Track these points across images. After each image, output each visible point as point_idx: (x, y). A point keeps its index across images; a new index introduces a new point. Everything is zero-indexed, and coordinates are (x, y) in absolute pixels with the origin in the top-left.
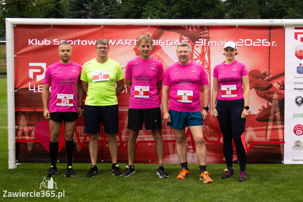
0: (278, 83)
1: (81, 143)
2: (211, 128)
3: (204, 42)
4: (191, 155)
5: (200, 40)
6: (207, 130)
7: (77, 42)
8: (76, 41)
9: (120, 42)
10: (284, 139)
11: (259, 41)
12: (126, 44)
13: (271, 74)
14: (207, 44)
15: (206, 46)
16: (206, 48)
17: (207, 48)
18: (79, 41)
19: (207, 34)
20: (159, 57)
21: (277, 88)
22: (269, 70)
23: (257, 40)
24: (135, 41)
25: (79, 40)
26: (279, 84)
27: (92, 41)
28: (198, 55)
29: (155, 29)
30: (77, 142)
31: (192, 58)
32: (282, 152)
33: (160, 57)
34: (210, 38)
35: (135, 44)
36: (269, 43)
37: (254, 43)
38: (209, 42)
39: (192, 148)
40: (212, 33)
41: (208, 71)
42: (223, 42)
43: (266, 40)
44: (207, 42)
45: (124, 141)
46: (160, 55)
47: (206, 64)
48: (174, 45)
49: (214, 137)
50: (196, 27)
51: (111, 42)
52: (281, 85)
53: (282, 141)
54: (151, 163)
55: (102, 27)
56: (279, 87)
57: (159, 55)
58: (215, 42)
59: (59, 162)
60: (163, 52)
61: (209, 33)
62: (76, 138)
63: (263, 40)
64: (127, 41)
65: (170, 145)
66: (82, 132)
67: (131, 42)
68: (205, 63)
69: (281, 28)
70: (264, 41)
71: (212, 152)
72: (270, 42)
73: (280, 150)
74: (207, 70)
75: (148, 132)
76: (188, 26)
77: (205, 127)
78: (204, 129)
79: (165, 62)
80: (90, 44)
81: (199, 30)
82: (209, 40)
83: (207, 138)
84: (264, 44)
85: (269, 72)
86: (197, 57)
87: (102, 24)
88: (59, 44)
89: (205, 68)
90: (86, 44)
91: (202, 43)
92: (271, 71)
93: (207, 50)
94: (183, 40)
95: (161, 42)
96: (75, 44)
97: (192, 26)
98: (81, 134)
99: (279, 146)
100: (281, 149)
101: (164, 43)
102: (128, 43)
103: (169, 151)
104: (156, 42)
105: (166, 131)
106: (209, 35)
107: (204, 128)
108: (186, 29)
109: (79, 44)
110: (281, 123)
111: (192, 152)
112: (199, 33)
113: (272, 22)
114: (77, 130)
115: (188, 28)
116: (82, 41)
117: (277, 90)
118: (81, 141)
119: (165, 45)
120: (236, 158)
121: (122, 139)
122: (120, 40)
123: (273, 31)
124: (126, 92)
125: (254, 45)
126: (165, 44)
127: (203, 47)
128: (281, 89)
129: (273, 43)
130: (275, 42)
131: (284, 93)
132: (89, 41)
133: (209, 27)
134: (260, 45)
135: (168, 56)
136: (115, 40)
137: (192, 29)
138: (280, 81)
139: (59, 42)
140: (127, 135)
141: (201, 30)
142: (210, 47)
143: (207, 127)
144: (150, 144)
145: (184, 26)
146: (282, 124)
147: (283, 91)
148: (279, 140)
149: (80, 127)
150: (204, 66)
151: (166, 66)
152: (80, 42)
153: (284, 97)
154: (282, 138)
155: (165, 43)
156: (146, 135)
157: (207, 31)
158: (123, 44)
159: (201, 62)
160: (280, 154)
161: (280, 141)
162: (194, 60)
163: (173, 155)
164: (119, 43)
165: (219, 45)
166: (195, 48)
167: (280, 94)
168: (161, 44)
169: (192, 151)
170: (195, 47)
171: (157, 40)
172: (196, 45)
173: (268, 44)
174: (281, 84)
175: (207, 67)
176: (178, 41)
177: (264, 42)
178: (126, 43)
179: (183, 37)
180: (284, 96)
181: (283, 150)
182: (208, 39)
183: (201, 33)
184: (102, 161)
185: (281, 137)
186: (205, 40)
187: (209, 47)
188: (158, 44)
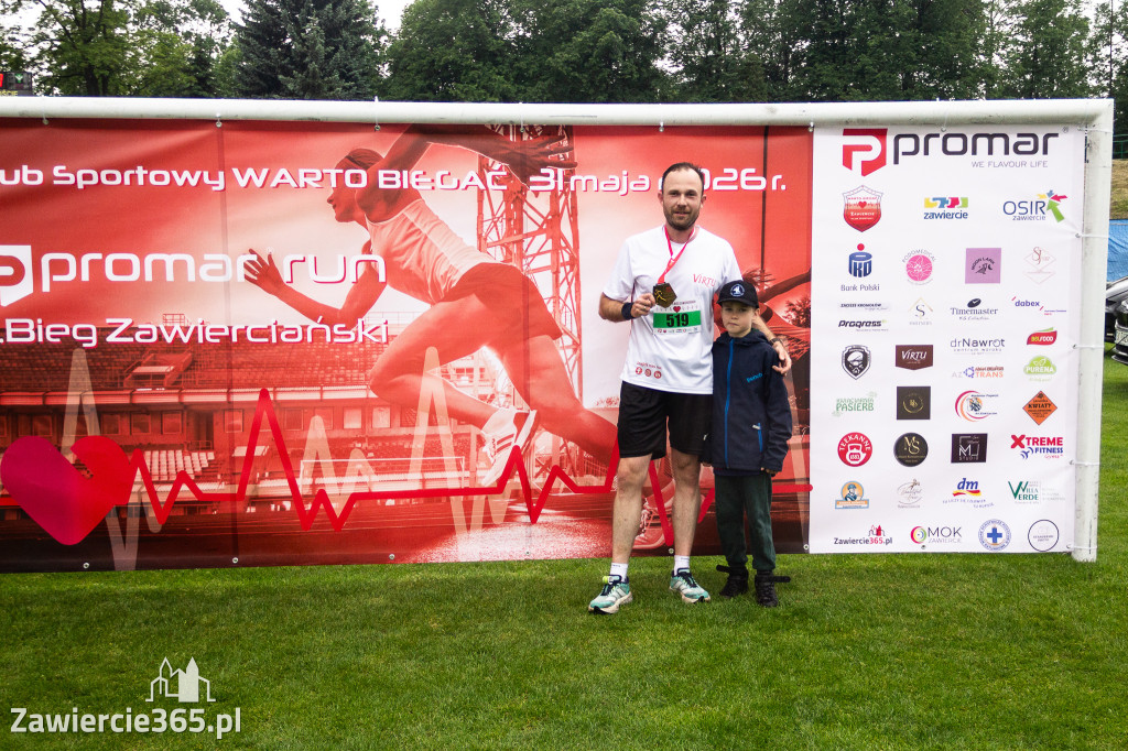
0: (791, 304)
1: (162, 506)
2: (583, 448)
3: (556, 178)
4: (524, 532)
5: (543, 171)
6: (572, 455)
7: (133, 177)
8: (133, 172)
9: (283, 177)
10: (808, 479)
11: (731, 175)
12: (302, 185)
13: (769, 278)
14: (566, 186)
15: (563, 192)
16: (563, 197)
17: (567, 198)
18: (140, 171)
19: (567, 154)
20: (412, 225)
21: (787, 320)
22: (762, 267)
23: (726, 170)
24: (333, 172)
25: (140, 168)
26: (794, 310)
27: (186, 174)
28: (540, 221)
29: (399, 136)
30: (147, 503)
31: (520, 231)
32: (802, 516)
33: (418, 226)
34: (575, 165)
35: (334, 184)
36: (763, 180)
37: (716, 180)
38: (573, 179)
39: (526, 510)
40: (583, 150)
41: (572, 270)
42: (617, 178)
43: (753, 170)
44: (566, 179)
45: (306, 496)
46: (416, 221)
47: (565, 248)
48: (463, 186)
49: (592, 474)
50: (531, 129)
51: (251, 178)
52: (798, 313)
53: (803, 483)
54: (395, 561)
55: (219, 125)
56: (794, 317)
57: (412, 218)
58: (594, 178)
59: (89, 569)
60: (424, 211)
61: (572, 149)
62: (144, 489)
63: (744, 172)
64: (305, 174)
65: (457, 503)
66: (164, 471)
67: (319, 177)
68: (563, 244)
69: (801, 130)
70: (747, 175)
71: (587, 521)
72: (765, 176)
73: (798, 513)
74: (568, 268)
75: (384, 465)
76: (506, 127)
77: (565, 445)
78: (563, 451)
79: (432, 244)
80: (180, 182)
81: (540, 141)
82: (572, 173)
83: (572, 477)
84: (747, 183)
85: (763, 271)
86: (536, 228)
87: (218, 115)
88: (72, 182)
89: (561, 261)
90: (167, 181)
91: (553, 182)
92: (767, 270)
93: (566, 203)
94: (488, 171)
95: (417, 176)
96: (127, 182)
97: (518, 127)
98: (160, 474)
99: (794, 500)
100: (801, 507)
101: (429, 180)
102: (309, 180)
103: (452, 521)
104: (401, 179)
105: (442, 461)
106: (572, 156)
107: (561, 448)
108: (497, 134)
109: (141, 182)
110: (801, 428)
111: (525, 524)
112: (541, 150)
113: (773, 111)
114: (148, 464)
115: (507, 133)
116: (153, 174)
117: (787, 327)
118: (163, 498)
119: (433, 188)
120: (662, 538)
121: (300, 489)
122: (283, 171)
123: (774, 142)
124: (310, 340)
125: (716, 187)
126: (433, 184)
127: (554, 195)
128: (799, 325)
129: (775, 179)
130: (780, 177)
131: (808, 336)
132: (175, 173)
133: (572, 131)
134: (735, 188)
135: (441, 222)
136: (265, 171)
137: (520, 135)
138: (795, 300)
139: (71, 176)
140: (314, 477)
141: (547, 138)
142: (578, 194)
143: (571, 444)
144: (390, 502)
145: (492, 126)
146: (801, 433)
147: (804, 330)
148: (794, 480)
149: (156, 453)
150: (558, 254)
151: (437, 254)
152: (146, 177)
153: (809, 350)
154: (803, 476)
155: (433, 181)
156: (377, 474)
157: (565, 143)
158: (294, 185)
159: (550, 241)
160: (798, 523)
161: (797, 483)
162: (527, 235)
163: (465, 535)
164: (277, 180)
165: (606, 189)
166: (528, 199)
167: (798, 340)
168: (417, 184)
169: (527, 519)
170: (529, 193)
171: (405, 173)
172: (532, 188)
173: (759, 183)
174: (799, 308)
175: (567, 258)
176: (473, 173)
177: (747, 179)
178: (302, 180)
179: (491, 160)
180: (808, 344)
181: (807, 513)
182: (570, 167)
183: (547, 147)
184: (235, 560)
185: (799, 473)
186: (560, 171)
187: (574, 193)
188: (409, 185)
